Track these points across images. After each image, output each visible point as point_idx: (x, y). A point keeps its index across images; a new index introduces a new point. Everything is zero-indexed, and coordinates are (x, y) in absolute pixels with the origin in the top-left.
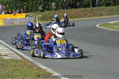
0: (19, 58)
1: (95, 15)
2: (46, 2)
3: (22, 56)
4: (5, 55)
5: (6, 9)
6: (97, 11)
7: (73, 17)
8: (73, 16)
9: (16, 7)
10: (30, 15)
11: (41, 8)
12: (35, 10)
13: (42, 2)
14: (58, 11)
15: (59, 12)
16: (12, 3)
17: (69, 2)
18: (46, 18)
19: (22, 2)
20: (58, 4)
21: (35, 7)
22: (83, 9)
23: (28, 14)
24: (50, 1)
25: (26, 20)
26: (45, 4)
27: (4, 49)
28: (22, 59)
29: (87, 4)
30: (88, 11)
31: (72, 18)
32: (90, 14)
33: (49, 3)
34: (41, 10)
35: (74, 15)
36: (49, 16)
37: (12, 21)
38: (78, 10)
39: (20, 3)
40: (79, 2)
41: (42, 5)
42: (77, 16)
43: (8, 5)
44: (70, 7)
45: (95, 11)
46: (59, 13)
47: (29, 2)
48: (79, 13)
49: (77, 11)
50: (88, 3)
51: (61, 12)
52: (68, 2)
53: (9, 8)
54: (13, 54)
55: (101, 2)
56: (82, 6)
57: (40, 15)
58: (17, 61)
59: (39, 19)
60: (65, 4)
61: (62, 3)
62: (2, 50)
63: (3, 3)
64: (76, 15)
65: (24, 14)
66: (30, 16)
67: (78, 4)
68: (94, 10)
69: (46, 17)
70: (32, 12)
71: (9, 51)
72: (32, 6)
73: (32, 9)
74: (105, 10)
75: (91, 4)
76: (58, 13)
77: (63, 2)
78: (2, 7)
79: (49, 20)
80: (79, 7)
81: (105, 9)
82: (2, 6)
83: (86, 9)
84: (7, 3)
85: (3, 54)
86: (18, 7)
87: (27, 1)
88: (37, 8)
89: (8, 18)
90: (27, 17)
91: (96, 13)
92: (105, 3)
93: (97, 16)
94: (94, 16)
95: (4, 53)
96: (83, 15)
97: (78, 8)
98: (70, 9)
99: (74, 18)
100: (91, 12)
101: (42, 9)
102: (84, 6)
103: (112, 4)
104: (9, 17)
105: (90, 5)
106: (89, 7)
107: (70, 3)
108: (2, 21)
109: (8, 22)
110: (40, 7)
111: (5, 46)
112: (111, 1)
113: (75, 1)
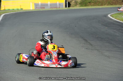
8: (111, 2)
36: (88, 1)
59: (78, 3)
64: (114, 2)
69: (84, 2)
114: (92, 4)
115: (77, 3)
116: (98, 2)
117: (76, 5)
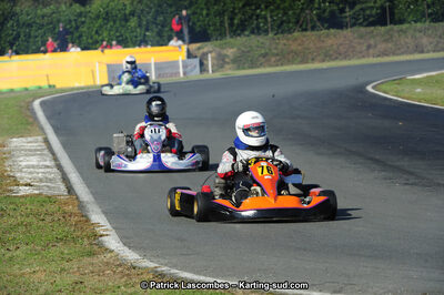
1: (399, 49)
2: (252, 9)
6: (407, 37)
7: (331, 56)
8: (332, 53)
10: (202, 48)
12: (217, 34)
13: (237, 11)
14: (285, 35)
15: (288, 40)
16: (148, 13)
17: (320, 8)
21: (215, 25)
22: (362, 29)
23: (194, 46)
24: (263, 6)
26: (247, 16)
30: (377, 35)
32: (382, 46)
33: (258, 12)
35: (335, 47)
38: (347, 32)
40: (352, 8)
42: (345, 50)
44: (323, 25)
45: (400, 36)
46: (290, 43)
47: (199, 10)
49: (345, 36)
50: (379, 11)
51: (296, 39)
52: (316, 9)
53: (138, 29)
56: (360, 21)
57: (235, 50)
59: (227, 60)
61: (298, 11)
64: (342, 50)
67: (347, 14)
68: (396, 34)
69: (249, 56)
72: (206, 23)
74: (430, 32)
76: (285, 41)
77: (302, 9)
79: (258, 64)
80: (354, 25)
81: (429, 29)
84: (132, 13)
91: (402, 42)
92: (430, 11)
96: (364, 47)
97: (347, 28)
98: (324, 32)
99: (335, 59)
100: (386, 41)
102: (366, 23)
107: (324, 11)
113: (338, 4)
114: (273, 59)
115: (223, 60)
116: (292, 51)
117: (222, 67)
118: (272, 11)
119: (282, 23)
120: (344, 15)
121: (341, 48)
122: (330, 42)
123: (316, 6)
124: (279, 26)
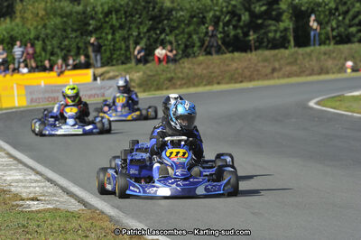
0: (74, 206)
1: (304, 72)
2: (156, 34)
3: (83, 200)
4: (31, 196)
5: (34, 56)
6: (311, 60)
7: (236, 79)
8: (236, 76)
9: (65, 52)
10: (108, 72)
11: (139, 53)
12: (123, 58)
13: (142, 35)
14: (190, 59)
15: (193, 64)
16: (53, 38)
17: (224, 32)
18: (155, 83)
19: (82, 34)
20: (190, 40)
21: (121, 49)
22: (267, 53)
23: (100, 70)
24: (168, 30)
25: (94, 88)
26: (152, 40)
27: (28, 178)
28: (83, 210)
29: (281, 37)
30: (282, 58)
31: (236, 83)
32: (288, 68)
33: (163, 36)
34: (139, 57)
35: (240, 71)
36: (165, 77)
37: (52, 92)
38: (253, 56)
39: (76, 37)
40: (255, 32)
41: (143, 44)
42: (249, 73)
43: (39, 44)
44: (227, 48)
45: (304, 59)
46: (195, 67)
47: (104, 35)
48: (256, 65)
49: (250, 60)
50: (283, 34)
51: (200, 64)
52: (221, 33)
53: (43, 54)
54: (55, 195)
55: (323, 31)
56: (265, 44)
57: (138, 74)
58: (70, 216)
59: (133, 84)
60: (213, 40)
61: (202, 35)
62: (21, 181)
63: (24, 40)
64: (247, 73)
65: (90, 72)
66: (108, 76)
67: (251, 38)
68: (301, 57)
69: (154, 81)
70: (113, 65)
71: (43, 184)
72: (112, 47)
73: (112, 54)
74: (335, 55)
75: (292, 39)
76: (190, 66)
77: (207, 33)
78: (23, 52)
79: (165, 87)
80: (256, 49)
81: (334, 52)
82: (21, 49)
83: (277, 55)
84: (37, 38)
85: (24, 195)
86: (69, 51)
87: (98, 32)
88: (128, 53)
89: (40, 85)
90: (98, 79)
91: (307, 66)
92: (335, 33)
93: (310, 75)
94: (301, 72)
95: (28, 191)
96: (269, 70)
97: (251, 51)
98: (228, 55)
99: (241, 82)
100: (290, 64)
101: (142, 54)
102: (270, 45)
103: (354, 36)
104: (43, 79)
105: (289, 42)
106: (286, 48)
107: (228, 36)
108: (23, 92)
109: (40, 96)
110: (138, 48)
111: (31, 168)
112: (353, 30)
113: (242, 28)
114: (179, 83)
118: (177, 35)
119: (186, 47)
120: (247, 39)
121: (246, 70)
122: (235, 65)
123: (221, 29)
124: (184, 51)
